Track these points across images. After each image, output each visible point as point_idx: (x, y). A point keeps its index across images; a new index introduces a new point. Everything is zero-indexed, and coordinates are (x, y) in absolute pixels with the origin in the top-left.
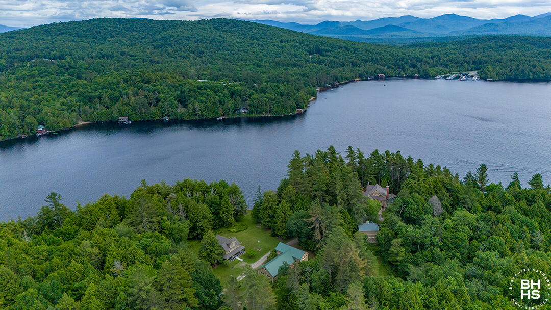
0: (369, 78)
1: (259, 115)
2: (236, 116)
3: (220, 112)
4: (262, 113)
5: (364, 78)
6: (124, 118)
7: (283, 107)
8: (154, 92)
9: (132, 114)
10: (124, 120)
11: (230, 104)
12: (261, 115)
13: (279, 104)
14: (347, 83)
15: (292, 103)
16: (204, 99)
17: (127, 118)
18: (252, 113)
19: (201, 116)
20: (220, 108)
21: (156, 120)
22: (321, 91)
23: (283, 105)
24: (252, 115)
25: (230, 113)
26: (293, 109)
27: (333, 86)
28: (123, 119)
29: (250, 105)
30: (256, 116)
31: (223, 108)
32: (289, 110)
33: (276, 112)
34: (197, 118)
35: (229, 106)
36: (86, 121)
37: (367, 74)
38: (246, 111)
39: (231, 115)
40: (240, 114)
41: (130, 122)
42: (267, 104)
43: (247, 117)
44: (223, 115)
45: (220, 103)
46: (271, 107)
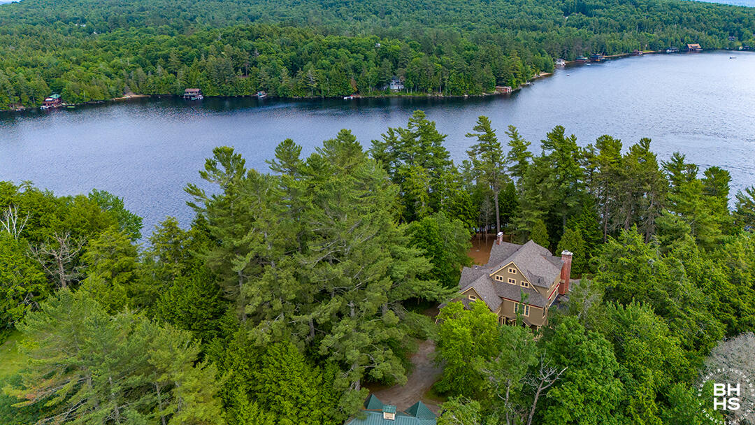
0: (668, 51)
1: (421, 95)
2: (381, 95)
3: (352, 86)
4: (426, 91)
5: (658, 49)
6: (193, 90)
7: (468, 79)
8: (252, 52)
9: (206, 85)
10: (192, 94)
11: (370, 72)
12: (425, 94)
13: (461, 74)
14: (625, 57)
15: (487, 72)
16: (326, 62)
17: (197, 90)
18: (409, 92)
19: (318, 93)
20: (352, 80)
21: (246, 96)
22: (567, 67)
23: (468, 76)
24: (410, 94)
25: (369, 88)
26: (488, 85)
27: (594, 61)
28: (190, 91)
29: (406, 76)
30: (417, 95)
31: (357, 80)
32: (479, 86)
33: (454, 89)
34: (310, 95)
35: (368, 75)
36: (137, 94)
37: (666, 44)
38: (401, 87)
39: (371, 93)
40: (387, 92)
41: (201, 97)
42: (439, 73)
43: (400, 97)
44: (358, 92)
45: (355, 70)
46: (444, 80)
